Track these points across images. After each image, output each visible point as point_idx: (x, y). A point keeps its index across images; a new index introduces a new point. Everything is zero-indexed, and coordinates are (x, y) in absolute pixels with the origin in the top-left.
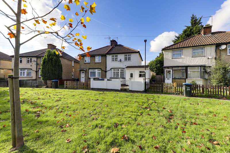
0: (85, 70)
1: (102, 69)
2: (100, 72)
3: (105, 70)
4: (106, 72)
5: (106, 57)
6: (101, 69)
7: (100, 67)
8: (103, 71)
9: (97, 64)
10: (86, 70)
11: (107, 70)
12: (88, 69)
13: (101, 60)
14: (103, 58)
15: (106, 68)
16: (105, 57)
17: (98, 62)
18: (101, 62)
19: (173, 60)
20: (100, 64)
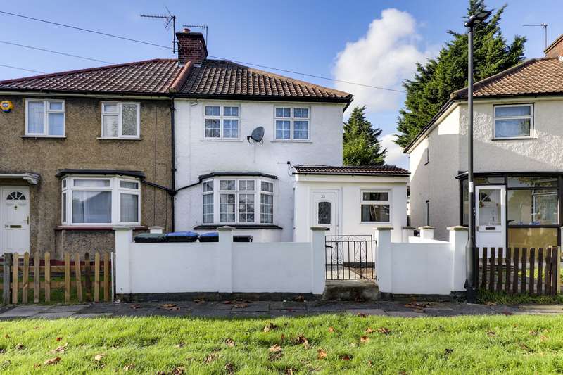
0: (34, 181)
1: (150, 177)
2: (138, 192)
3: (163, 182)
4: (172, 193)
5: (173, 110)
6: (142, 178)
7: (132, 168)
8: (154, 186)
9: (115, 150)
10: (39, 179)
11: (178, 185)
12: (50, 178)
13: (142, 128)
14: (152, 115)
15: (174, 170)
16: (168, 111)
17: (120, 136)
18: (137, 137)
19: (498, 144)
20: (132, 147)
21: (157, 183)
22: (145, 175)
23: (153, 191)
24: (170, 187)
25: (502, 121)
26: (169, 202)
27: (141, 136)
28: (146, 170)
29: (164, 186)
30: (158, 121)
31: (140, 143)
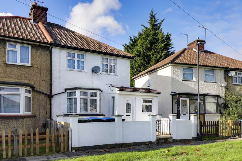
1: (37, 88)
2: (30, 95)
3: (45, 90)
4: (50, 97)
5: (51, 52)
6: (33, 88)
7: (27, 82)
8: (40, 93)
9: (16, 71)
13: (32, 60)
14: (38, 53)
15: (51, 84)
16: (48, 52)
17: (19, 63)
18: (29, 64)
19: (184, 82)
20: (26, 70)
21: (41, 91)
22: (34, 86)
23: (39, 95)
24: (49, 93)
25: (185, 73)
26: (48, 102)
27: (31, 64)
28: (35, 84)
29: (46, 92)
30: (42, 57)
31: (32, 68)
